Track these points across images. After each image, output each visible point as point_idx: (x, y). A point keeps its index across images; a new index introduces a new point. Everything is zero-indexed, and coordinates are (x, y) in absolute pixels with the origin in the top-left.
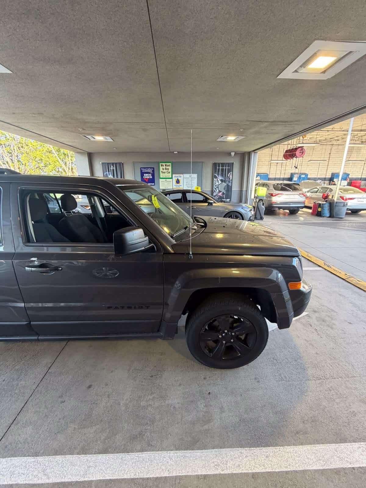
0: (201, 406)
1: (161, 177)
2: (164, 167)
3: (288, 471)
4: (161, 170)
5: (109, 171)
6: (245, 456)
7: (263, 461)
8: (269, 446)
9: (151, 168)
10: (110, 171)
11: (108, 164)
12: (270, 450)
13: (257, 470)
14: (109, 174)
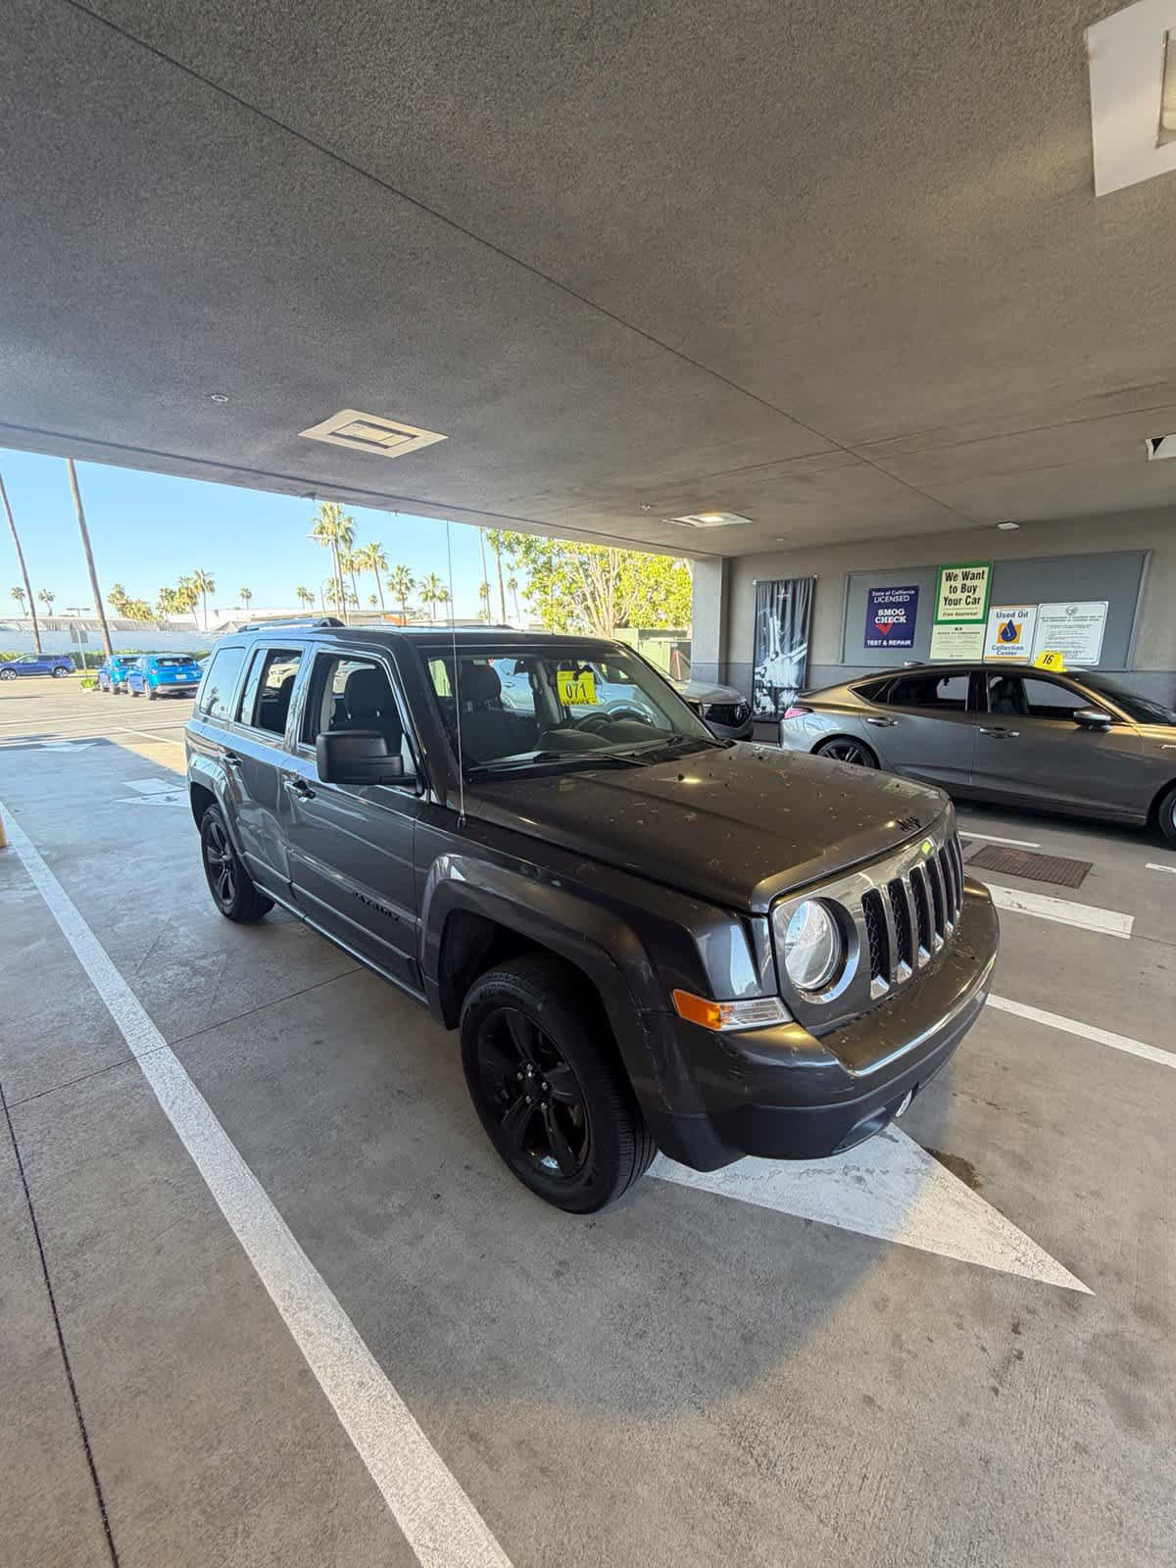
0: (396, 1201)
1: (940, 618)
2: (959, 583)
3: (355, 1449)
4: (944, 592)
5: (772, 606)
6: (336, 1336)
7: (346, 1379)
8: (389, 1379)
9: (906, 589)
10: (775, 604)
11: (773, 583)
12: (381, 1384)
13: (319, 1375)
14: (771, 612)
